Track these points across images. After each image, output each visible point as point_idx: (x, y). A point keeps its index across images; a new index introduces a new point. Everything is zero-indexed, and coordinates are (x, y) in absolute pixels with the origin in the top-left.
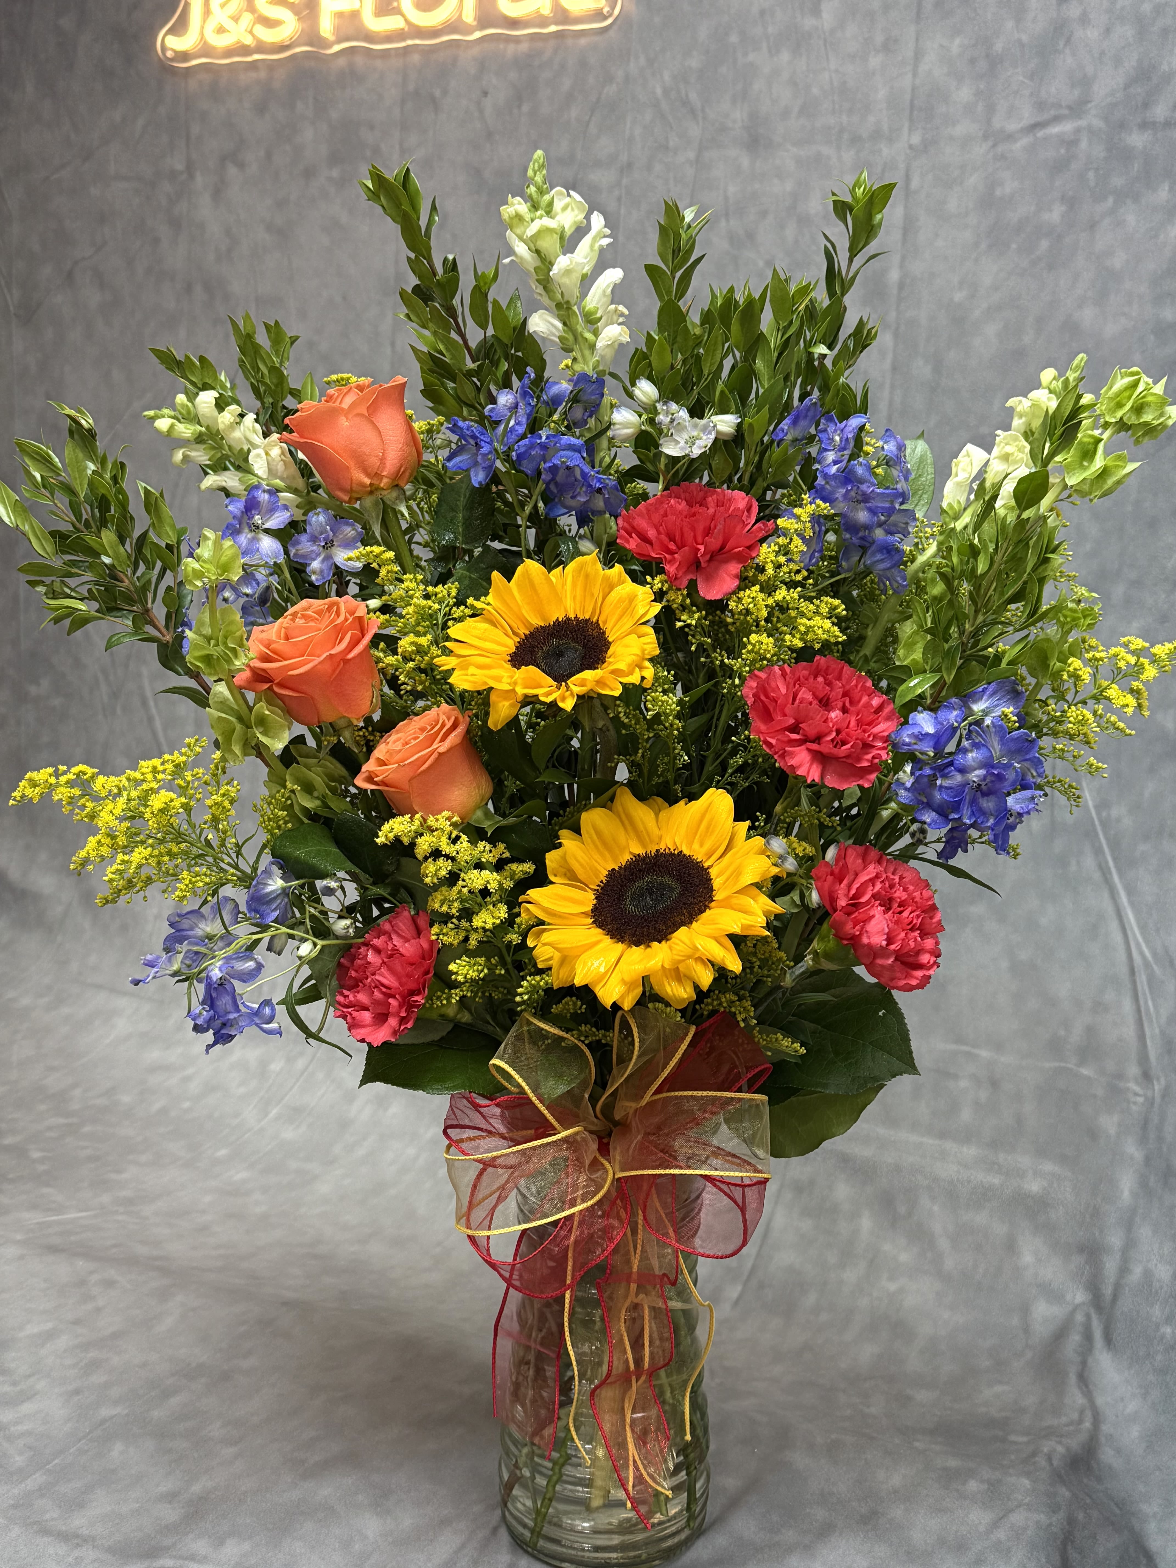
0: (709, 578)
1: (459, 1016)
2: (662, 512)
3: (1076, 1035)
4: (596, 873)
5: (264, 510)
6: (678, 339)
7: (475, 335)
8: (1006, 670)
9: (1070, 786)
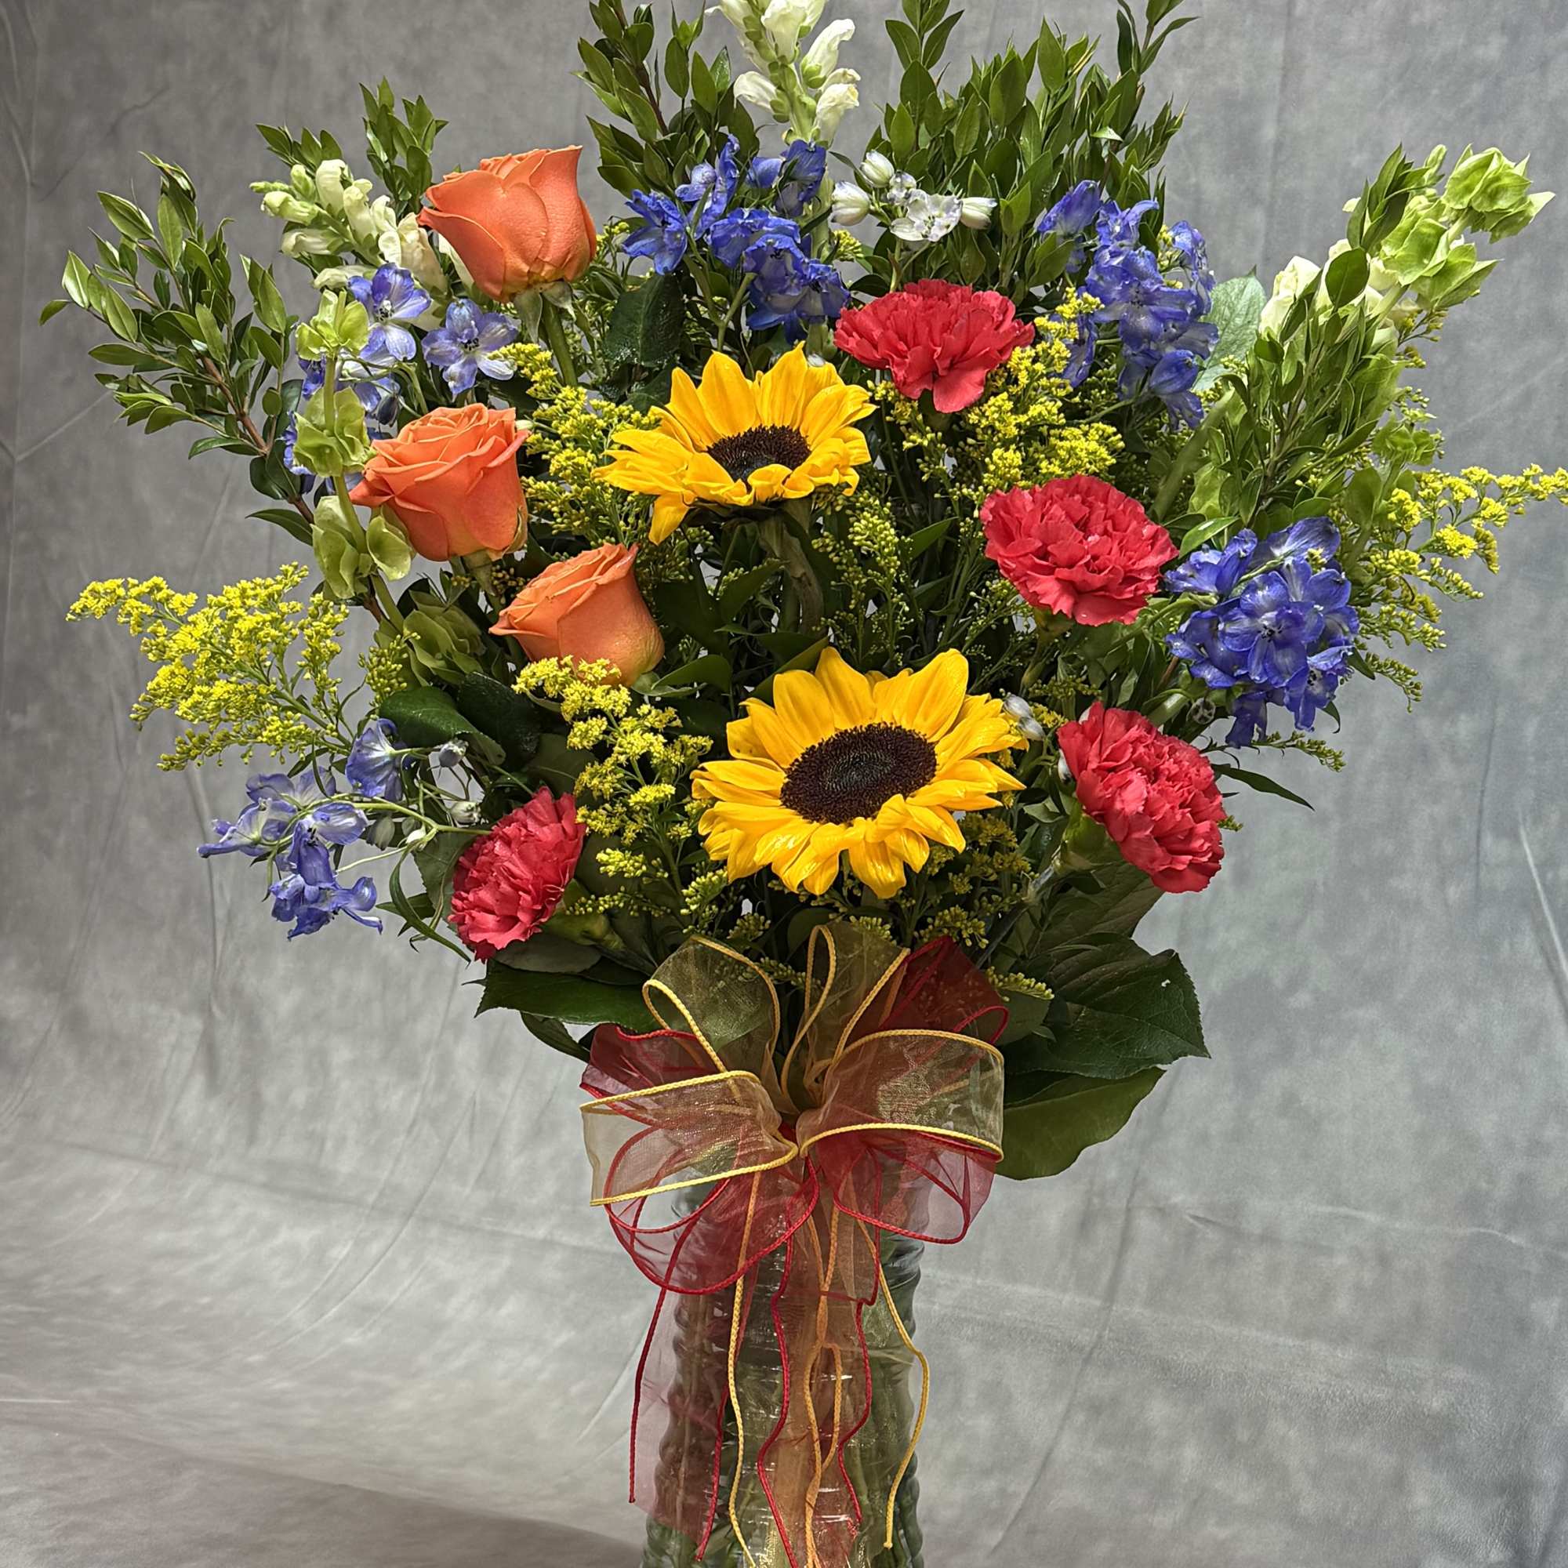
0: (949, 390)
1: (608, 937)
2: (891, 306)
3: (1503, 1189)
4: (790, 750)
5: (394, 296)
6: (926, 114)
7: (671, 105)
8: (1319, 503)
9: (1407, 672)
